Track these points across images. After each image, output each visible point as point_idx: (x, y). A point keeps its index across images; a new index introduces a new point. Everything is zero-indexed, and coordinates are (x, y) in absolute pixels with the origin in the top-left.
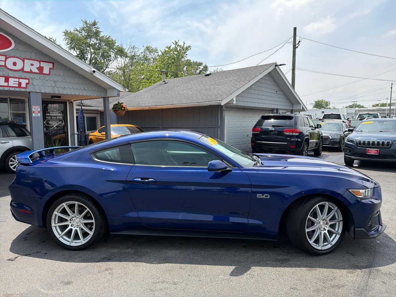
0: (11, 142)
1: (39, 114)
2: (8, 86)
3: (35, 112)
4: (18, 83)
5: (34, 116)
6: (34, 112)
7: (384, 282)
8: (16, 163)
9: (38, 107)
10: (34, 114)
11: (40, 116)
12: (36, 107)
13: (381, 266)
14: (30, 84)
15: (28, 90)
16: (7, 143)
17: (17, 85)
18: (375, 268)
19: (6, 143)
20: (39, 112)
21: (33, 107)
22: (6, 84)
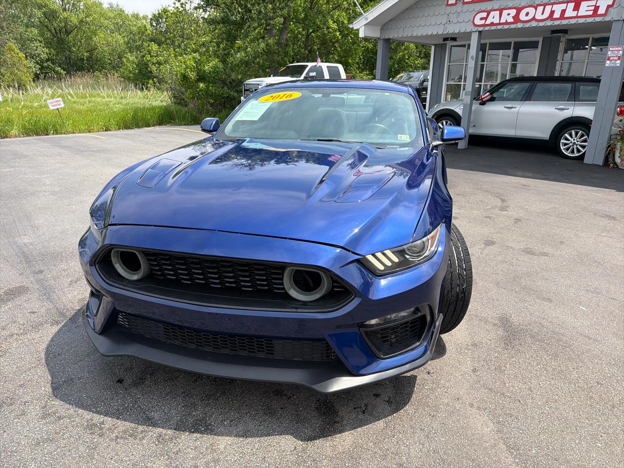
0: (571, 108)
1: (619, 62)
2: (577, 17)
3: (611, 59)
4: (593, 8)
5: (607, 65)
6: (609, 59)
7: (33, 313)
8: (571, 143)
9: (619, 49)
10: (608, 62)
11: (618, 65)
12: (617, 49)
13: (58, 332)
14: (615, 6)
15: (607, 19)
16: (565, 111)
17: (591, 13)
18: (63, 324)
19: (564, 109)
20: (619, 58)
21: (611, 49)
22: (575, 14)
